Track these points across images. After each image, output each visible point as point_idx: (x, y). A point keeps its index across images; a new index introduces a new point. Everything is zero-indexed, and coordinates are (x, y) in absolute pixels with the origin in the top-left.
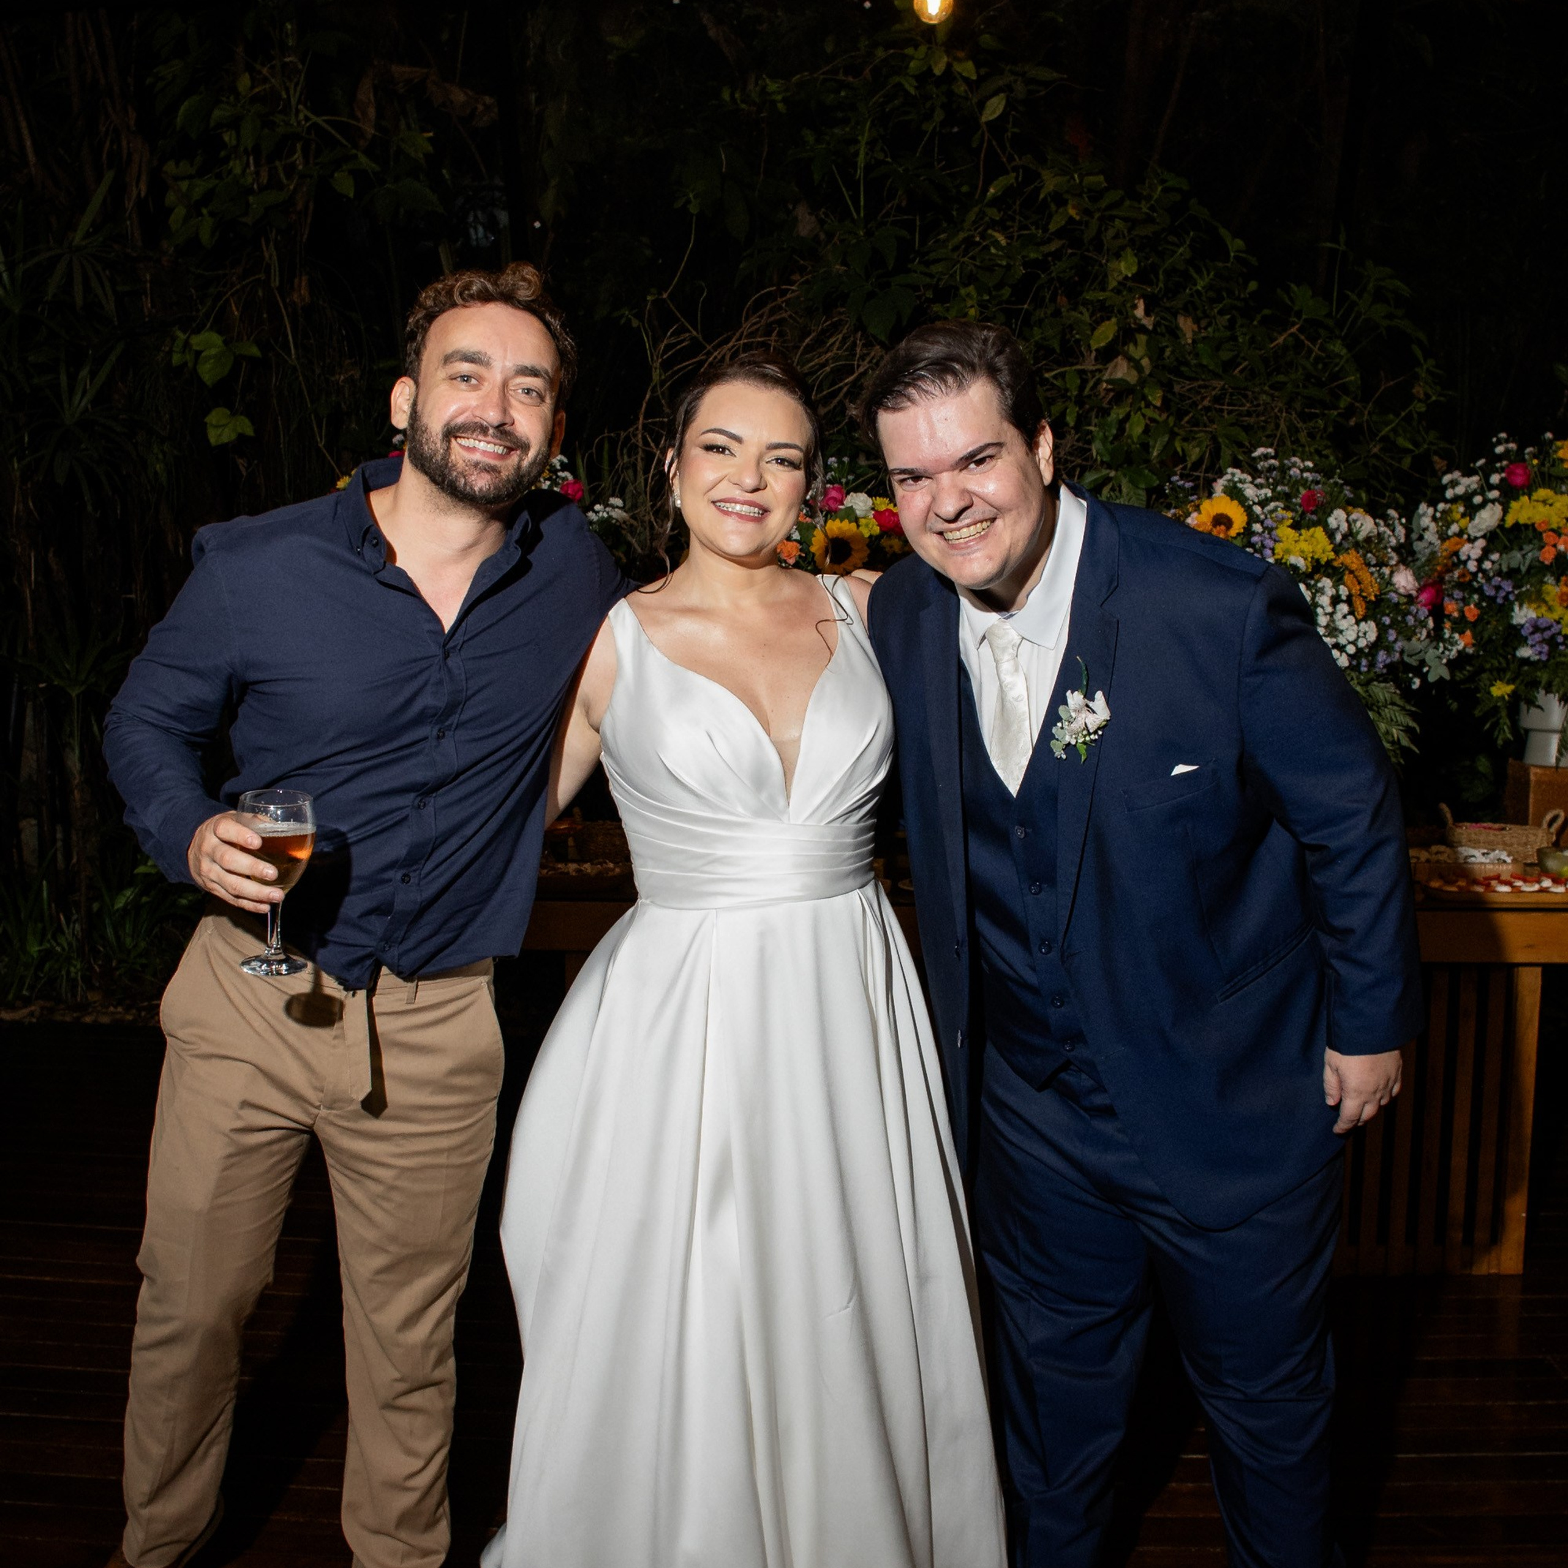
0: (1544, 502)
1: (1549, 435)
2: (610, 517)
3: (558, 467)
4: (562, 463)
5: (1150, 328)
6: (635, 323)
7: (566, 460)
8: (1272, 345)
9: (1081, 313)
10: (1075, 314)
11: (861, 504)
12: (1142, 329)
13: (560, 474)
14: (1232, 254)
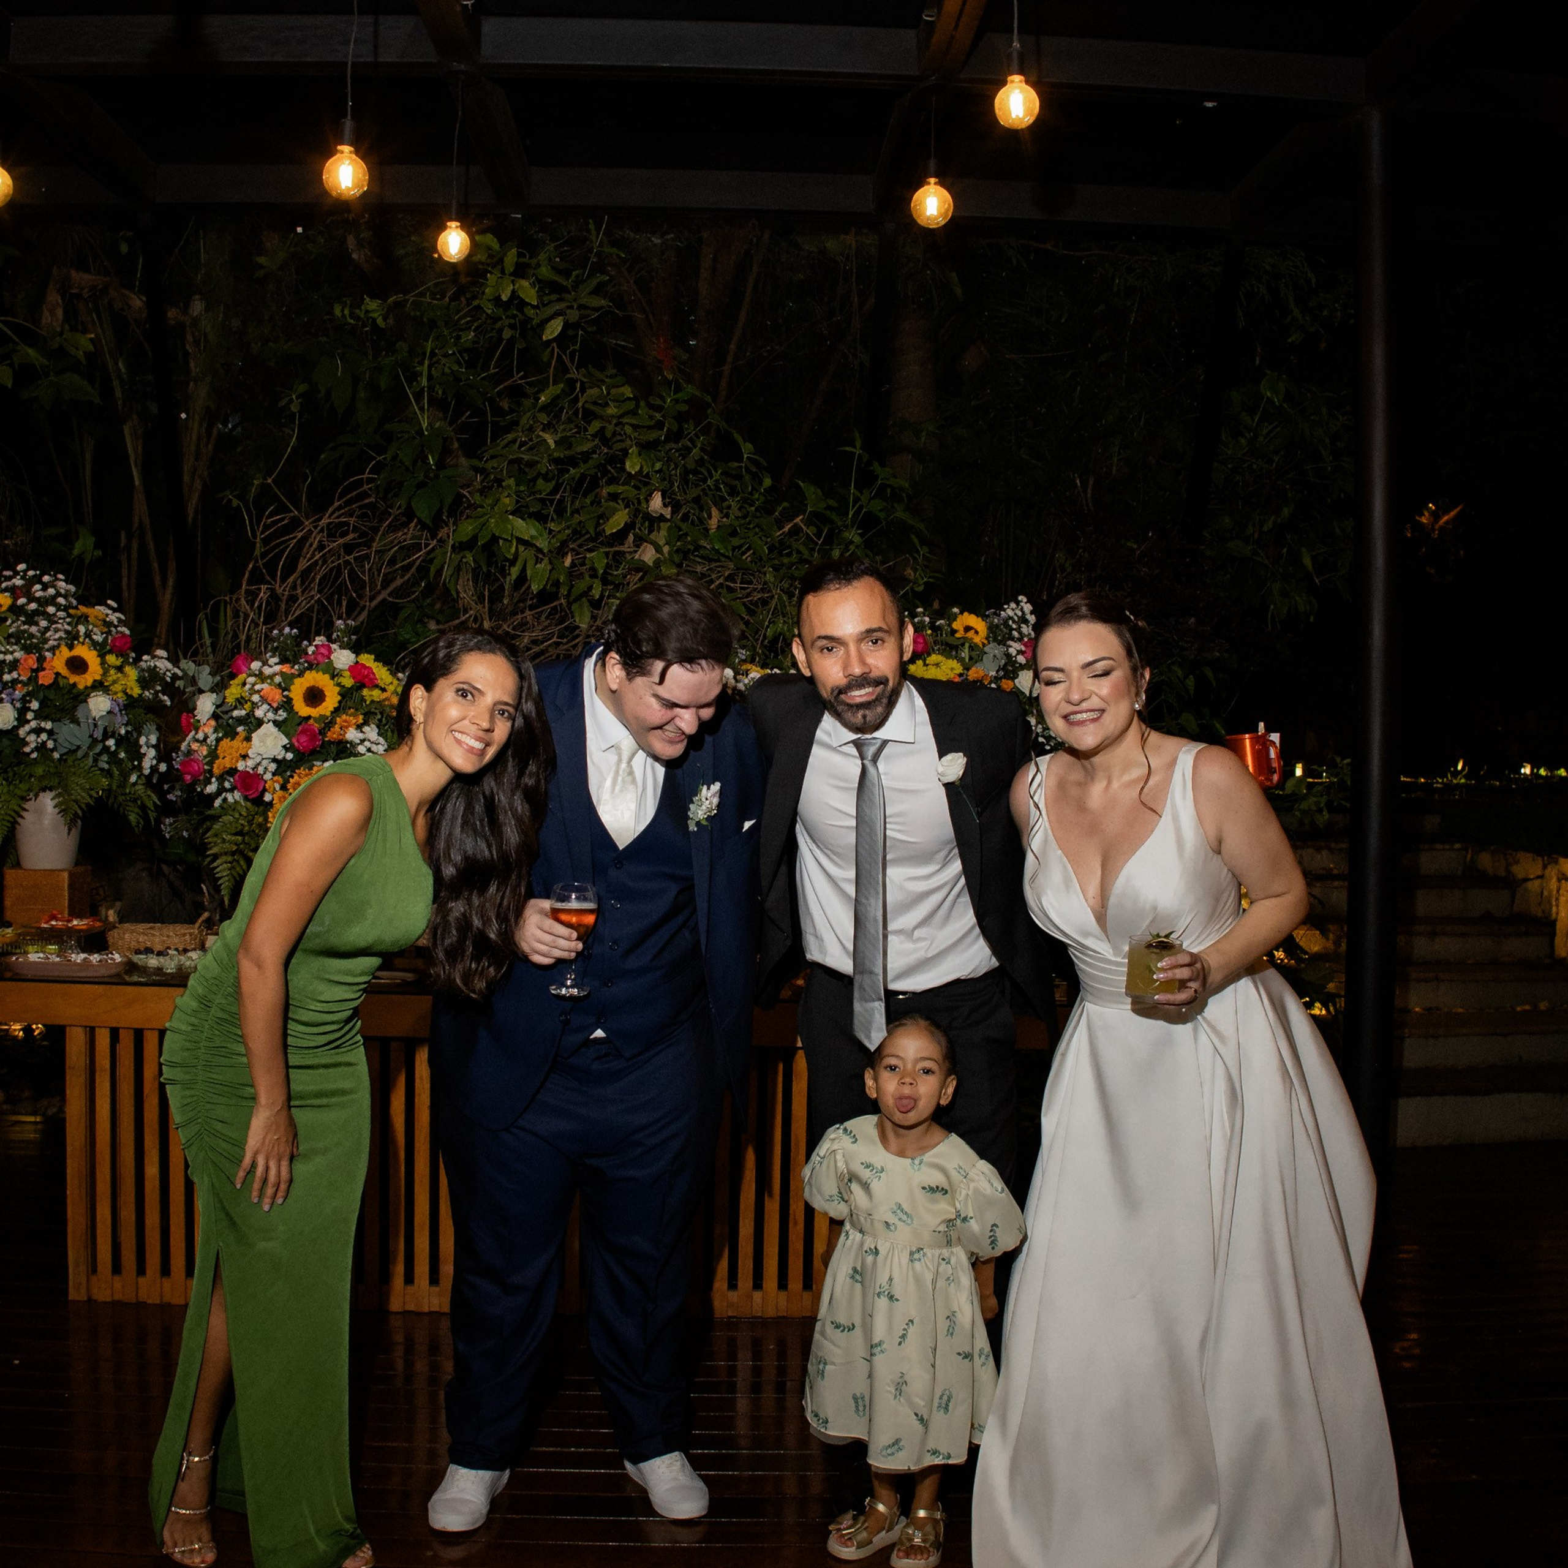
0: (937, 665)
1: (956, 610)
2: (155, 666)
3: (116, 623)
4: (119, 620)
5: (668, 517)
6: (235, 503)
7: (123, 617)
8: (778, 534)
9: (618, 504)
10: (611, 503)
11: (343, 659)
12: (662, 519)
13: (119, 629)
14: (745, 456)
